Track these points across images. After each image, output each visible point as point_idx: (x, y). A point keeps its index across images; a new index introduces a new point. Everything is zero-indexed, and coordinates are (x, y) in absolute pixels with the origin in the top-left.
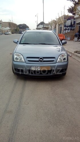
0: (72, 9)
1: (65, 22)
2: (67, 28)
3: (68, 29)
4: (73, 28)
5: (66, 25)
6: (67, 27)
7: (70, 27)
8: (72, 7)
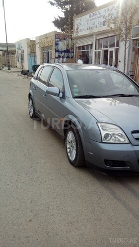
0: (61, 21)
1: (57, 44)
2: (61, 55)
3: (63, 57)
4: (70, 55)
5: (60, 50)
6: (62, 52)
7: (66, 54)
8: (61, 18)
